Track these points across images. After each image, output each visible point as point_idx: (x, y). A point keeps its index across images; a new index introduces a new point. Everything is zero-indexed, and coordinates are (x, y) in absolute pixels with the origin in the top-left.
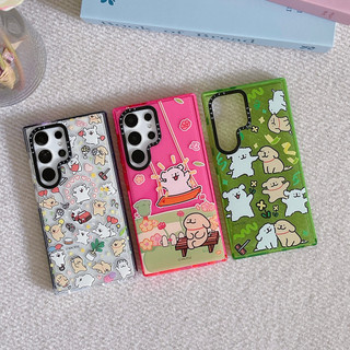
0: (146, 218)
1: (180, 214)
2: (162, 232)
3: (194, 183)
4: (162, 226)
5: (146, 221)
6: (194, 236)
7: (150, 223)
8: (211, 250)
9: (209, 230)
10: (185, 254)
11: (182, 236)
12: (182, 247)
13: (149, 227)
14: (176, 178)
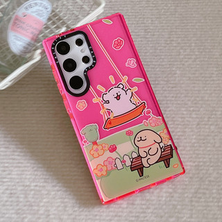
0: (95, 143)
1: (129, 133)
2: (114, 155)
3: (137, 100)
4: (113, 149)
5: (95, 147)
6: (148, 153)
7: (100, 147)
8: (168, 165)
9: (162, 145)
10: (141, 174)
11: (135, 155)
12: (138, 167)
13: (101, 152)
14: (118, 97)
